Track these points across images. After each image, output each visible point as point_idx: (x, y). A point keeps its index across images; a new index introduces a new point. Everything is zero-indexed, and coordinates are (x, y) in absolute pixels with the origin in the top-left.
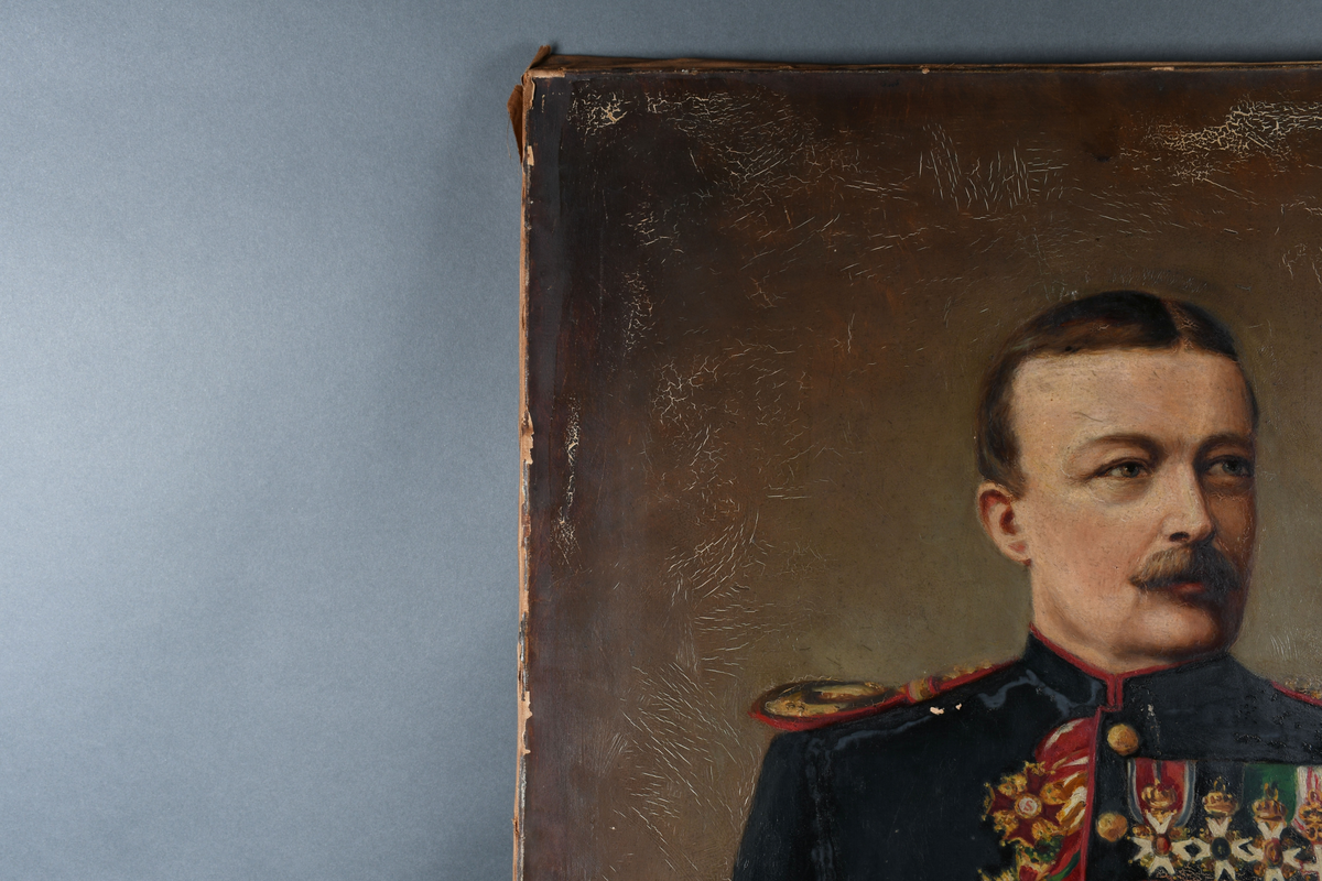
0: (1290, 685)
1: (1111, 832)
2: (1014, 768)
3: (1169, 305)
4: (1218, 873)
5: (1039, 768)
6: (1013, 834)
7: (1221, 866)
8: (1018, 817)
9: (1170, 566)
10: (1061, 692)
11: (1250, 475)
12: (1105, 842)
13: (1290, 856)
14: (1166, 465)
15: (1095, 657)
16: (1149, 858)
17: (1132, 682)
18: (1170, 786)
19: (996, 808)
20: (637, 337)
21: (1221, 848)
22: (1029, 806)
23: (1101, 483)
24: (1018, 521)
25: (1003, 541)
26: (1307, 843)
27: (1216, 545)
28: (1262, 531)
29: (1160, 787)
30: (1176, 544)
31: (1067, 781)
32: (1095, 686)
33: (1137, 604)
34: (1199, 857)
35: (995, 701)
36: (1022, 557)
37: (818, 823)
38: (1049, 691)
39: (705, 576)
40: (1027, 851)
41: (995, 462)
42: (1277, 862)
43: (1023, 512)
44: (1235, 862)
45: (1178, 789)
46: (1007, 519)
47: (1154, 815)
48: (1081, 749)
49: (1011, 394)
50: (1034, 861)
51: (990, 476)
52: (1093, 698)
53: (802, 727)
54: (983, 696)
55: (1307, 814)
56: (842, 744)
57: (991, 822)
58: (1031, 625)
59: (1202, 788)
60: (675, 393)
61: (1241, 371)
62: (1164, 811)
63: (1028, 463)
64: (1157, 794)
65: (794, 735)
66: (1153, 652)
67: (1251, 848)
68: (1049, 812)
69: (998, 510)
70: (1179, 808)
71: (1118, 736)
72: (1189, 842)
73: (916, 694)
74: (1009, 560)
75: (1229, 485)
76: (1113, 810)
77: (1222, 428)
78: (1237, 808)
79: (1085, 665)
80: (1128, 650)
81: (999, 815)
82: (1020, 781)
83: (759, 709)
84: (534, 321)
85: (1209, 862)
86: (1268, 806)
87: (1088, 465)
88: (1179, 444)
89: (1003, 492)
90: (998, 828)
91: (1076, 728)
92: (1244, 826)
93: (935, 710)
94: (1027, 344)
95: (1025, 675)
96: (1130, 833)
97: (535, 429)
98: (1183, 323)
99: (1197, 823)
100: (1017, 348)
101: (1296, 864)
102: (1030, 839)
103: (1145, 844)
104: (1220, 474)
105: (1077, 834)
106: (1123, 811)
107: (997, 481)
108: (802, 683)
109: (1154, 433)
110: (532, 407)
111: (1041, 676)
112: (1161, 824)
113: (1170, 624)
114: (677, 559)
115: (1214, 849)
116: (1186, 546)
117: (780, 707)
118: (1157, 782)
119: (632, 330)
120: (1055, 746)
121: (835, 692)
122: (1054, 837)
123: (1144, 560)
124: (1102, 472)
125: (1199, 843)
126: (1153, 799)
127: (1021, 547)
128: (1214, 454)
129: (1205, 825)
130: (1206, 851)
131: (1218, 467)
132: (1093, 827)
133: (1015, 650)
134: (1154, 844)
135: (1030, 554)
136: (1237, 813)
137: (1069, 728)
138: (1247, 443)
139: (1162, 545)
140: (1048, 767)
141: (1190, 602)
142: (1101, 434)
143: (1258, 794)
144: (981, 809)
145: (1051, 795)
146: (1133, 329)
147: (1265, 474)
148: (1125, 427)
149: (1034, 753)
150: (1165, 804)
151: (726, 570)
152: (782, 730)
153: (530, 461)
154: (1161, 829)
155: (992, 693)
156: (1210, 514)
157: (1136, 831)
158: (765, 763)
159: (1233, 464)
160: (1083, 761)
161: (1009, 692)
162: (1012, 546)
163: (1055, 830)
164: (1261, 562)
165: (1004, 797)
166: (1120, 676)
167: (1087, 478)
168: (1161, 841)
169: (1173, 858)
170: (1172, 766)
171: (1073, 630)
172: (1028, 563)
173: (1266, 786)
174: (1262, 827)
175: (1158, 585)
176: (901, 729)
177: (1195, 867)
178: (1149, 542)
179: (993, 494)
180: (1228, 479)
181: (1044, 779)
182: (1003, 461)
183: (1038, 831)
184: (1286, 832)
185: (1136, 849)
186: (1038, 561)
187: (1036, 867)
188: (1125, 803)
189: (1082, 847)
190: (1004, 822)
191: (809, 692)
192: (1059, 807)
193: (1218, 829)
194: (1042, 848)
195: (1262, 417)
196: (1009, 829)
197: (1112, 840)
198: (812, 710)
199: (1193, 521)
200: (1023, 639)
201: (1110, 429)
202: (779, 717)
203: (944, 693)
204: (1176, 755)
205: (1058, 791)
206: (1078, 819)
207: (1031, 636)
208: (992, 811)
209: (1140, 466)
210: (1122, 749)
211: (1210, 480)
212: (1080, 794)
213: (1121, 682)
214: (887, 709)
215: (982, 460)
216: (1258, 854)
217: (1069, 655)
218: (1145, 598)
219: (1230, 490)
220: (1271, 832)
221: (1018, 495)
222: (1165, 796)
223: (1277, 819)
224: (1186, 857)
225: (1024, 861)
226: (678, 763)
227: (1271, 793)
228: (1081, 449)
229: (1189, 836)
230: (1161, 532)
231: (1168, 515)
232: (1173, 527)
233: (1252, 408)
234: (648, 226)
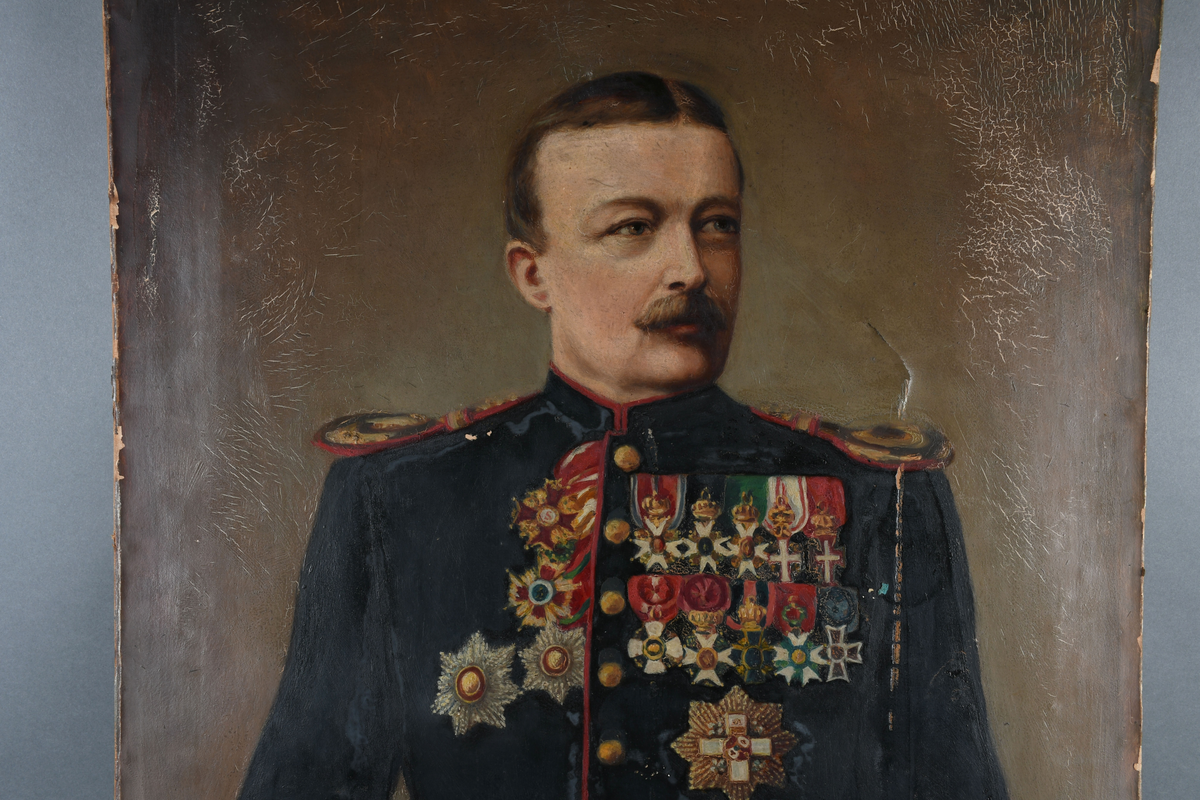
0: (765, 410)
1: (616, 536)
2: (537, 485)
3: (670, 85)
4: (703, 566)
5: (557, 484)
6: (535, 540)
7: (704, 561)
8: (539, 526)
9: (668, 310)
10: (575, 419)
11: (737, 232)
12: (612, 544)
13: (760, 551)
14: (667, 224)
15: (604, 389)
16: (648, 556)
17: (635, 409)
18: (665, 497)
19: (521, 518)
20: (208, 115)
21: (705, 546)
22: (549, 516)
23: (611, 240)
24: (541, 273)
25: (528, 292)
26: (774, 539)
27: (708, 292)
28: (745, 281)
29: (658, 498)
30: (675, 292)
31: (580, 494)
32: (604, 414)
33: (640, 344)
34: (688, 554)
35: (519, 429)
36: (544, 305)
37: (371, 535)
38: (565, 419)
39: (271, 325)
40: (547, 553)
41: (521, 224)
42: (749, 555)
43: (544, 266)
44: (716, 556)
45: (672, 499)
46: (532, 271)
47: (651, 520)
48: (592, 467)
49: (535, 163)
50: (552, 561)
51: (516, 234)
52: (603, 425)
53: (357, 453)
54: (510, 424)
55: (775, 515)
56: (392, 467)
57: (517, 530)
58: (551, 363)
59: (691, 498)
60: (243, 165)
61: (730, 142)
62: (660, 517)
63: (549, 223)
64: (654, 503)
65: (350, 460)
66: (653, 384)
67: (729, 545)
68: (565, 521)
69: (524, 265)
70: (672, 514)
71: (623, 456)
72: (680, 542)
73: (453, 424)
74: (533, 308)
75: (719, 241)
76: (617, 517)
77: (714, 191)
78: (720, 512)
79: (596, 396)
80: (633, 383)
81: (523, 524)
82: (541, 495)
83: (320, 438)
84: (116, 100)
85: (696, 557)
86: (744, 510)
87: (601, 224)
88: (678, 206)
89: (528, 249)
90: (522, 535)
91: (588, 449)
92: (725, 527)
93: (469, 437)
94: (548, 120)
95: (546, 406)
96: (632, 536)
97: (120, 198)
98: (682, 100)
99: (687, 526)
100: (540, 123)
101: (764, 557)
102: (549, 543)
103: (644, 545)
104: (712, 232)
105: (588, 538)
106: (627, 518)
107: (522, 240)
108: (357, 416)
109: (657, 197)
110: (116, 178)
111: (559, 406)
112: (657, 528)
113: (668, 361)
114: (247, 310)
115: (700, 547)
116: (683, 293)
117: (339, 437)
118: (655, 493)
119: (204, 109)
120: (571, 465)
121: (386, 423)
122: (569, 541)
123: (647, 306)
124: (613, 230)
125: (688, 542)
126: (651, 507)
127: (543, 296)
128: (707, 214)
129: (693, 527)
130: (693, 548)
131: (710, 226)
132: (602, 531)
133: (537, 384)
134: (652, 545)
135: (551, 302)
136: (720, 517)
137: (582, 449)
138: (735, 205)
139: (662, 293)
140: (564, 483)
141: (685, 341)
142: (611, 197)
143: (737, 501)
144: (509, 519)
145: (566, 506)
146: (639, 106)
147: (749, 232)
148: (633, 191)
149: (553, 472)
150: (661, 511)
151: (290, 319)
152: (340, 456)
153: (117, 227)
154: (657, 532)
155: (518, 421)
156: (703, 267)
157: (637, 534)
158: (326, 484)
159: (723, 223)
160: (594, 477)
161: (532, 421)
162: (535, 296)
163: (570, 535)
164: (744, 308)
165: (528, 509)
166: (625, 405)
167: (599, 236)
168: (657, 542)
169: (667, 555)
170: (667, 480)
171: (586, 367)
172: (549, 310)
173: (743, 494)
174: (739, 527)
175: (657, 327)
176: (441, 453)
177: (684, 562)
178: (651, 291)
179: (519, 250)
180: (718, 235)
181: (561, 493)
182: (528, 222)
183: (556, 536)
184: (758, 531)
185: (637, 549)
186: (557, 309)
187: (554, 566)
188: (628, 511)
189: (592, 549)
190: (529, 529)
191: (363, 424)
192: (573, 516)
193: (704, 530)
194: (559, 550)
195: (747, 183)
196: (532, 535)
197: (617, 542)
198: (366, 438)
199: (689, 273)
200: (543, 376)
201: (619, 193)
202: (338, 445)
203: (477, 422)
204: (671, 470)
205: (572, 503)
206: (589, 526)
207: (551, 372)
208: (518, 521)
209: (645, 225)
210: (627, 466)
211: (704, 236)
212: (591, 505)
213: (626, 410)
214: (431, 433)
215: (510, 220)
216: (735, 550)
217: (583, 388)
218: (647, 339)
219: (719, 245)
220: (745, 531)
221: (541, 252)
222: (661, 505)
223: (751, 520)
224: (677, 554)
225: (544, 561)
226: (251, 485)
227: (747, 499)
228: (595, 211)
229: (680, 537)
230: (661, 281)
231: (668, 268)
232: (671, 278)
233: (740, 176)
234: (215, 16)
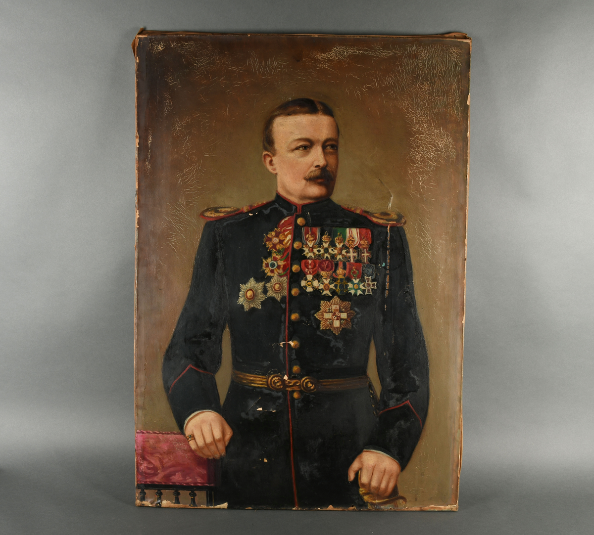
0: (346, 207)
1: (297, 247)
2: (272, 230)
3: (316, 102)
4: (325, 257)
5: (279, 230)
6: (271, 248)
7: (326, 255)
8: (273, 243)
9: (315, 174)
10: (285, 209)
11: (337, 149)
12: (296, 249)
13: (344, 252)
14: (315, 147)
15: (294, 199)
16: (308, 253)
17: (304, 206)
18: (313, 234)
19: (267, 241)
20: (168, 111)
21: (326, 250)
22: (276, 240)
23: (297, 152)
24: (274, 162)
25: (270, 168)
26: (348, 248)
27: (327, 169)
28: (340, 165)
29: (311, 235)
30: (317, 168)
31: (286, 233)
32: (294, 207)
33: (306, 185)
34: (321, 253)
35: (267, 212)
36: (275, 172)
37: (218, 245)
38: (281, 209)
39: (187, 178)
40: (275, 252)
41: (268, 146)
42: (340, 253)
43: (275, 160)
44: (330, 254)
45: (316, 235)
46: (271, 161)
47: (309, 242)
48: (290, 225)
49: (272, 127)
50: (277, 255)
51: (266, 149)
52: (293, 211)
53: (214, 219)
54: (264, 210)
55: (349, 240)
56: (225, 224)
57: (265, 245)
58: (277, 191)
59: (322, 235)
60: (179, 127)
61: (335, 121)
62: (312, 241)
63: (277, 146)
64: (310, 236)
65: (212, 222)
66: (310, 198)
67: (334, 250)
68: (281, 242)
69: (268, 159)
70: (316, 240)
71: (300, 221)
72: (318, 249)
73: (245, 210)
74: (271, 173)
75: (331, 152)
76: (298, 241)
77: (330, 136)
78: (331, 239)
79: (291, 202)
80: (303, 197)
81: (267, 243)
82: (273, 233)
83: (202, 215)
84: (139, 106)
85: (323, 254)
86: (339, 239)
87: (293, 146)
88: (318, 141)
89: (270, 154)
90: (267, 246)
91: (289, 219)
92: (333, 244)
93: (250, 214)
94: (277, 113)
95: (275, 205)
96: (303, 247)
97: (139, 137)
98: (320, 107)
99: (320, 244)
100: (274, 114)
101: (345, 254)
102: (276, 249)
103: (306, 250)
104: (329, 149)
105: (288, 247)
106: (301, 241)
107: (268, 151)
108: (214, 207)
109: (311, 138)
110: (138, 131)
111: (279, 205)
112: (311, 244)
113: (315, 190)
114: (179, 173)
115: (324, 251)
116: (320, 169)
117: (208, 214)
118: (310, 233)
119: (167, 109)
120: (283, 224)
121: (223, 210)
122: (282, 248)
123: (308, 173)
124: (297, 148)
125: (321, 249)
126: (309, 238)
127: (274, 169)
128: (327, 143)
129: (322, 244)
130: (322, 251)
131: (328, 147)
132: (293, 245)
133: (272, 198)
134: (309, 250)
135: (277, 171)
136: (331, 241)
137: (287, 219)
138: (337, 141)
139: (313, 169)
140: (281, 230)
141: (320, 184)
142: (297, 138)
143: (337, 236)
144: (263, 241)
145: (281, 237)
146: (306, 109)
147: (341, 150)
148: (304, 136)
149: (277, 226)
150: (312, 239)
151: (193, 176)
152: (209, 220)
153: (138, 146)
154: (311, 246)
155: (266, 210)
156: (326, 160)
157: (304, 246)
158: (204, 229)
159: (333, 146)
160: (290, 228)
161: (271, 209)
162: (272, 169)
163: (283, 246)
164: (339, 174)
165: (269, 238)
166: (301, 204)
167: (293, 150)
168: (311, 249)
169: (314, 253)
170: (314, 229)
171: (288, 192)
172: (276, 174)
173: (339, 234)
174: (337, 244)
175: (311, 180)
176: (241, 220)
177: (319, 255)
178: (309, 168)
179: (267, 155)
180: (331, 150)
181: (280, 233)
182: (270, 145)
183: (278, 247)
184: (343, 246)
185: (304, 251)
186: (279, 173)
187: (277, 257)
188: (301, 239)
189: (290, 251)
190: (269, 245)
191: (216, 210)
192: (284, 240)
193: (326, 245)
194: (279, 251)
195: (340, 134)
196: (270, 246)
197: (298, 249)
198: (217, 215)
199: (322, 162)
200: (274, 195)
201: (299, 137)
202: (208, 217)
203: (253, 210)
204: (315, 226)
205: (283, 236)
206: (289, 243)
207: (277, 194)
208: (266, 242)
209: (308, 147)
210: (301, 224)
211: (326, 151)
212: (289, 237)
213: (301, 206)
214: (238, 213)
215: (264, 145)
216: (336, 252)
217: (287, 199)
218: (308, 183)
219: (331, 153)
220: (339, 246)
221: (274, 155)
222: (312, 237)
223: (341, 242)
224: (317, 253)
225: (274, 255)
226: (180, 229)
227: (340, 235)
228: (291, 142)
229: (318, 247)
230: (313, 165)
231: (315, 161)
232: (316, 164)
233: (338, 131)
234: (171, 80)
